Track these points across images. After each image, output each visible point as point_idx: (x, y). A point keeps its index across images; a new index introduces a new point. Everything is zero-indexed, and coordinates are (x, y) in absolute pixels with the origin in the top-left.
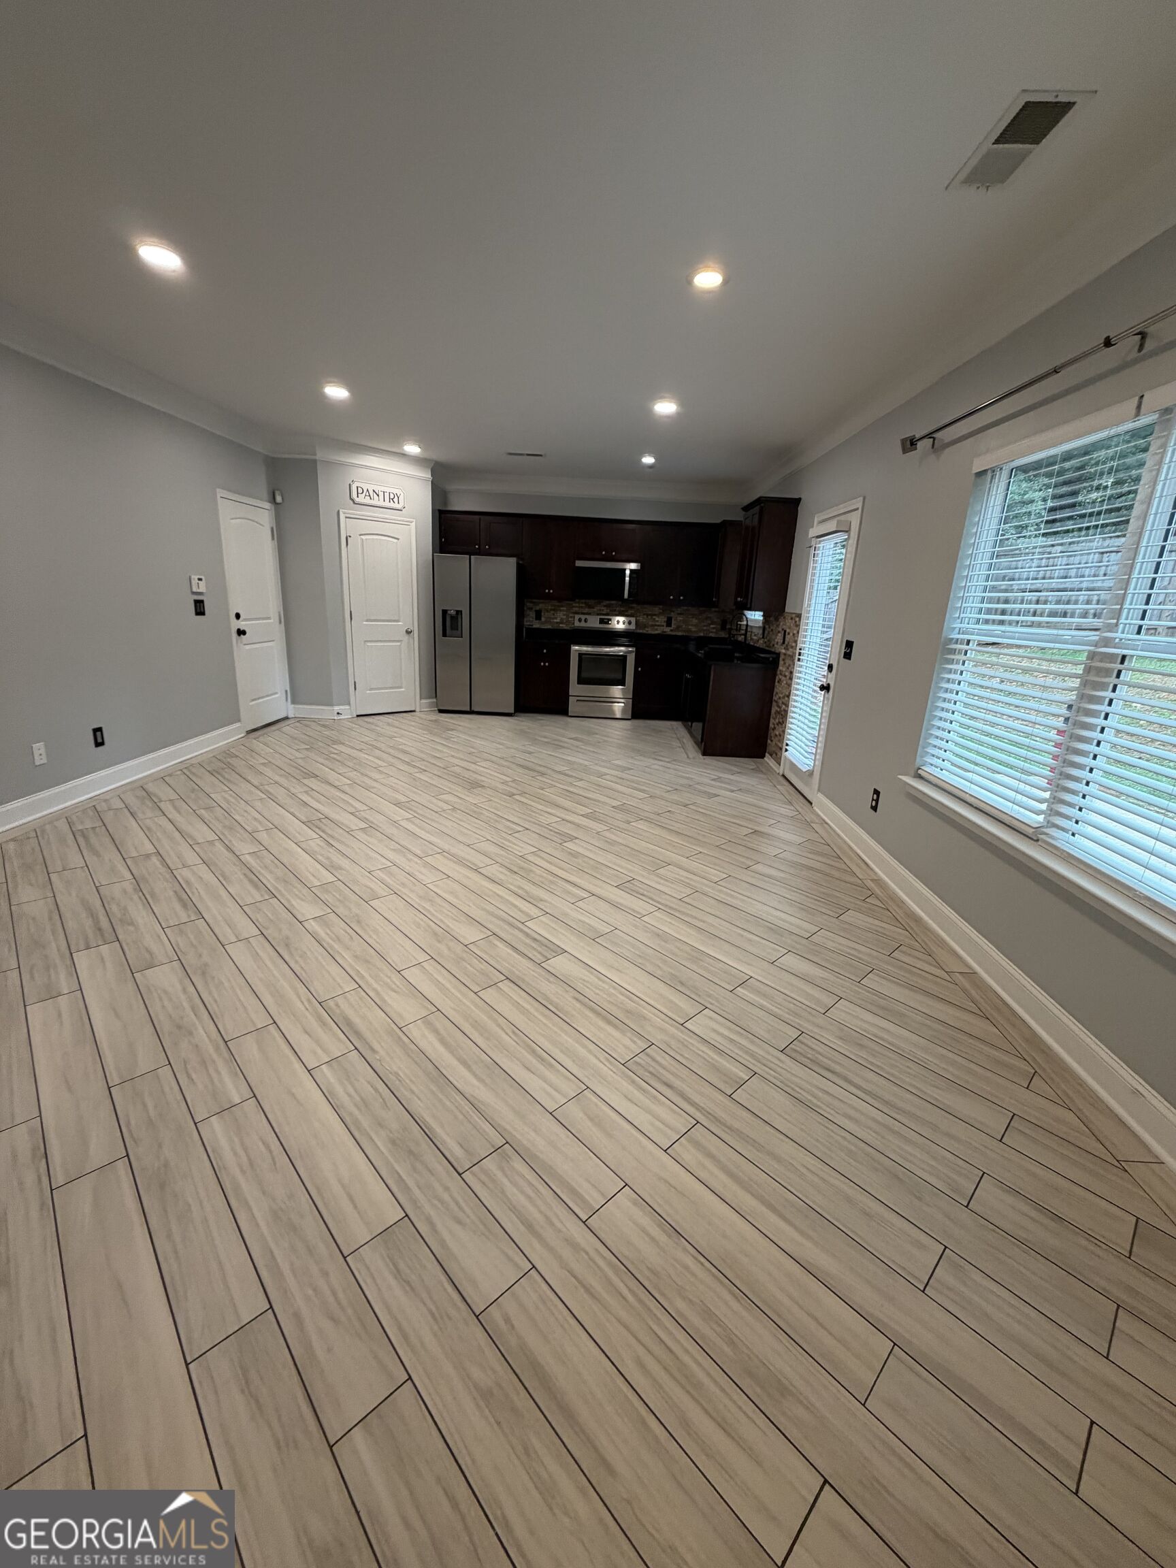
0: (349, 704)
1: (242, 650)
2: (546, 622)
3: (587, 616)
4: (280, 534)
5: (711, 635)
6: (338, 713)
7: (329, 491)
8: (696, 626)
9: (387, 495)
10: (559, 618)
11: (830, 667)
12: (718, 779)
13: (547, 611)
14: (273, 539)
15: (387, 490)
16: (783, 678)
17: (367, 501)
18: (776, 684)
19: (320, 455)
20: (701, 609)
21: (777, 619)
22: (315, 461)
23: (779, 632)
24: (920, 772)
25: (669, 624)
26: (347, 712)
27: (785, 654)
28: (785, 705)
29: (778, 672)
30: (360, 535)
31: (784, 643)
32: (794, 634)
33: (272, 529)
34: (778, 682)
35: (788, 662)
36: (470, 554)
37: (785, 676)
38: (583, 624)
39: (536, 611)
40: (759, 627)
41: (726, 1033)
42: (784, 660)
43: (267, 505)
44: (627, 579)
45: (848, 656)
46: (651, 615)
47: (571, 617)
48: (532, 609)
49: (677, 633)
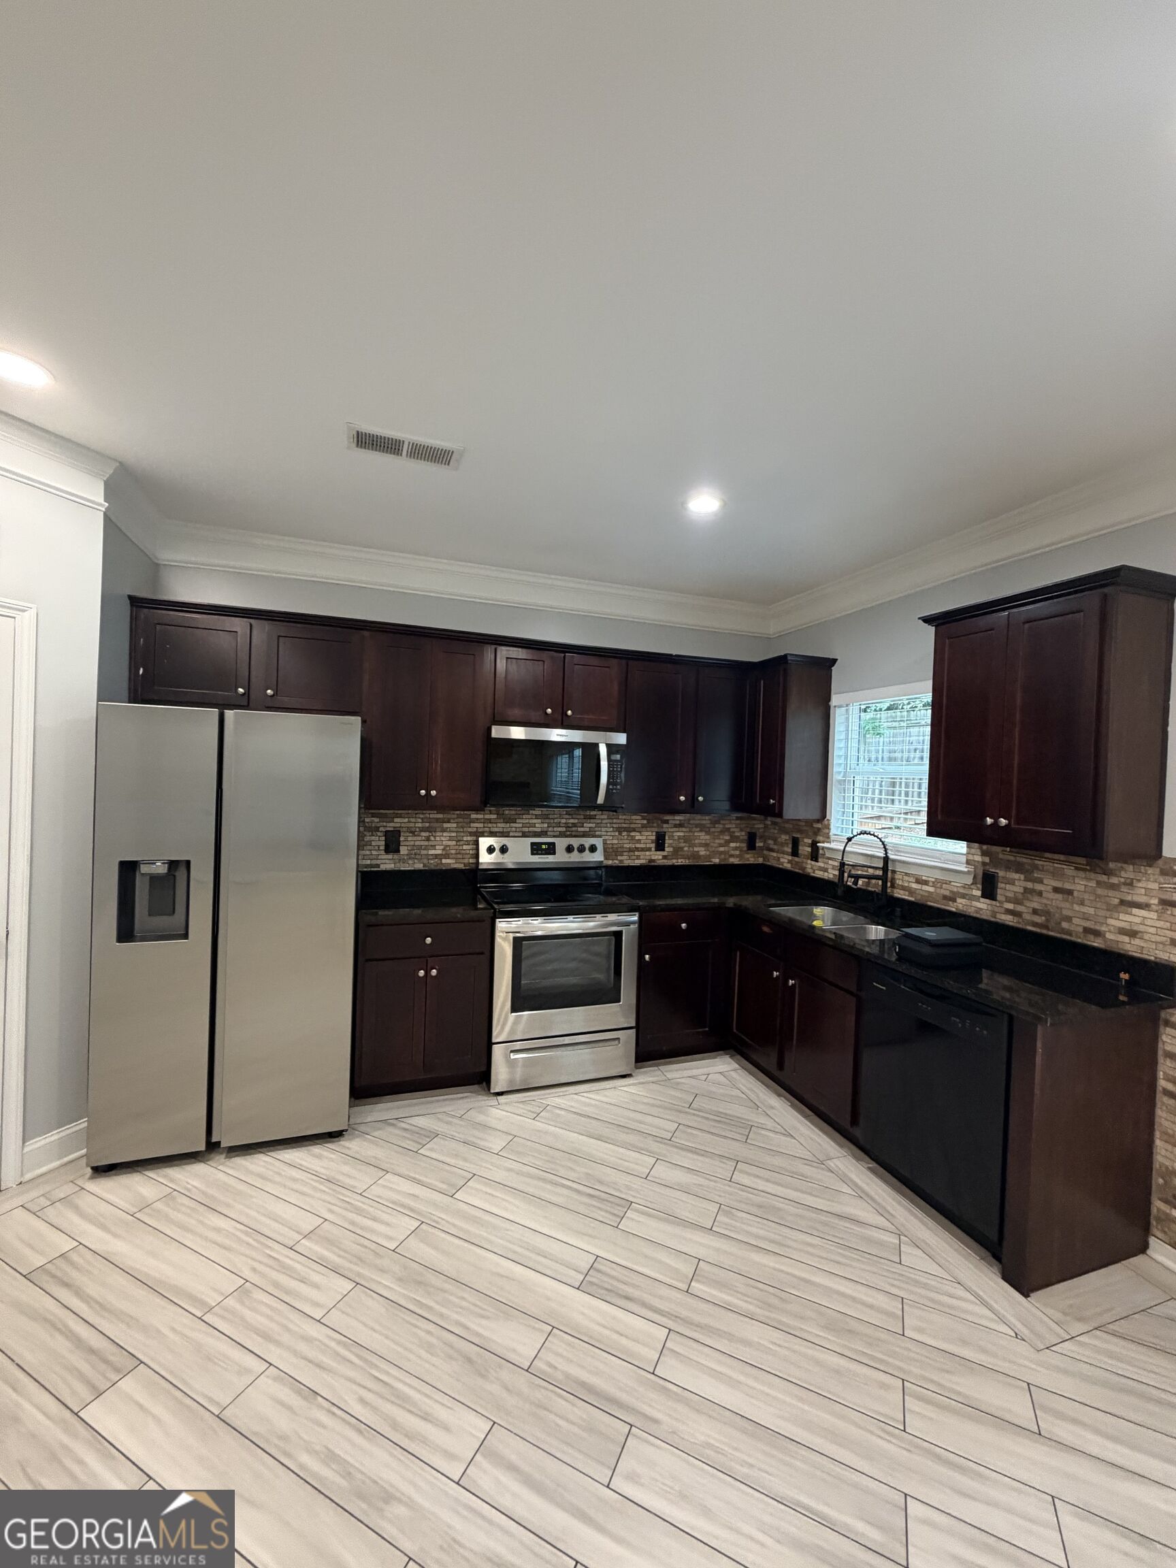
2: (415, 856)
3: (504, 841)
5: (733, 861)
10: (441, 846)
13: (412, 831)
25: (660, 846)
36: (224, 705)
38: (500, 859)
39: (390, 834)
44: (604, 763)
46: (627, 830)
47: (468, 843)
48: (377, 829)
49: (674, 861)
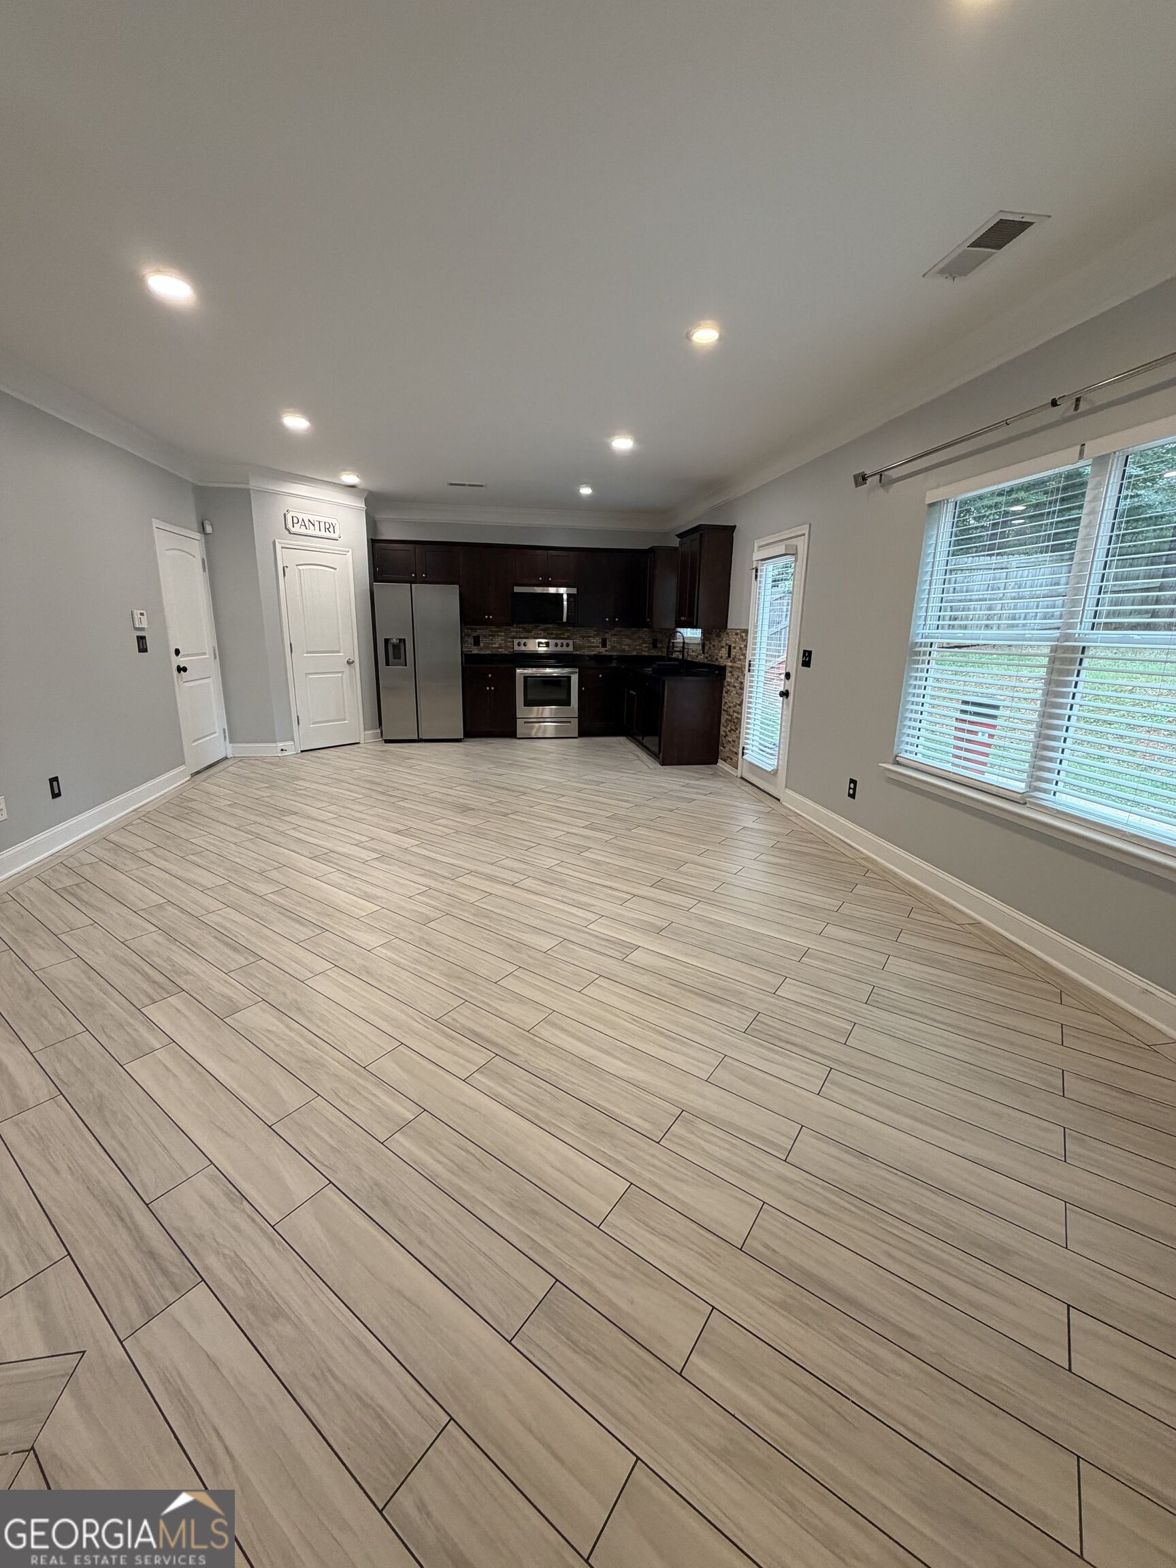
0: (293, 740)
1: (184, 687)
2: (487, 647)
3: (524, 640)
4: (210, 565)
5: (644, 653)
6: (282, 750)
7: (265, 520)
8: (628, 645)
9: (322, 524)
10: (496, 643)
11: (788, 676)
12: (687, 785)
13: (485, 636)
14: (204, 570)
15: (323, 519)
16: (732, 689)
17: (303, 530)
18: (724, 694)
19: (254, 484)
20: (633, 629)
21: (718, 636)
22: (249, 490)
23: (723, 647)
24: (898, 759)
25: (604, 645)
26: (291, 748)
27: (732, 667)
28: (738, 713)
29: (726, 684)
30: (297, 565)
31: (729, 656)
32: (741, 648)
33: (203, 560)
34: (726, 692)
35: (736, 674)
36: (411, 582)
37: (735, 687)
38: (523, 648)
39: (474, 637)
40: (698, 644)
41: (814, 995)
42: (731, 672)
43: (198, 536)
44: (565, 603)
45: (806, 663)
46: (585, 637)
47: (510, 642)
48: (470, 635)
49: (612, 654)
